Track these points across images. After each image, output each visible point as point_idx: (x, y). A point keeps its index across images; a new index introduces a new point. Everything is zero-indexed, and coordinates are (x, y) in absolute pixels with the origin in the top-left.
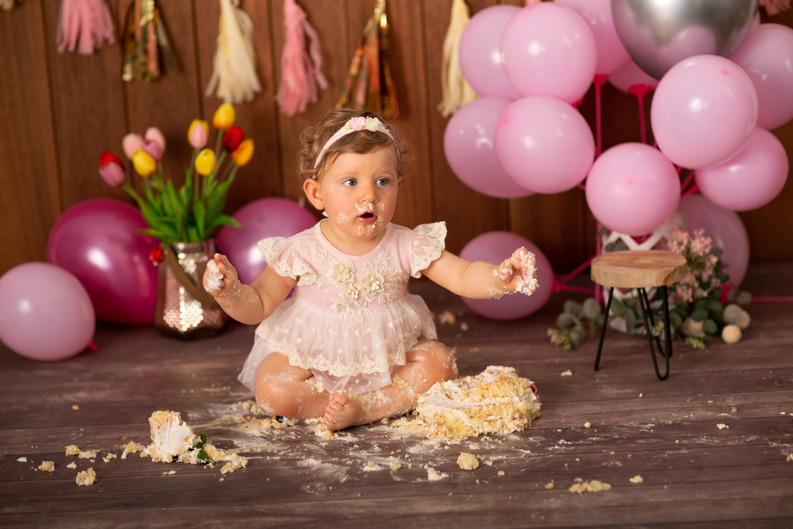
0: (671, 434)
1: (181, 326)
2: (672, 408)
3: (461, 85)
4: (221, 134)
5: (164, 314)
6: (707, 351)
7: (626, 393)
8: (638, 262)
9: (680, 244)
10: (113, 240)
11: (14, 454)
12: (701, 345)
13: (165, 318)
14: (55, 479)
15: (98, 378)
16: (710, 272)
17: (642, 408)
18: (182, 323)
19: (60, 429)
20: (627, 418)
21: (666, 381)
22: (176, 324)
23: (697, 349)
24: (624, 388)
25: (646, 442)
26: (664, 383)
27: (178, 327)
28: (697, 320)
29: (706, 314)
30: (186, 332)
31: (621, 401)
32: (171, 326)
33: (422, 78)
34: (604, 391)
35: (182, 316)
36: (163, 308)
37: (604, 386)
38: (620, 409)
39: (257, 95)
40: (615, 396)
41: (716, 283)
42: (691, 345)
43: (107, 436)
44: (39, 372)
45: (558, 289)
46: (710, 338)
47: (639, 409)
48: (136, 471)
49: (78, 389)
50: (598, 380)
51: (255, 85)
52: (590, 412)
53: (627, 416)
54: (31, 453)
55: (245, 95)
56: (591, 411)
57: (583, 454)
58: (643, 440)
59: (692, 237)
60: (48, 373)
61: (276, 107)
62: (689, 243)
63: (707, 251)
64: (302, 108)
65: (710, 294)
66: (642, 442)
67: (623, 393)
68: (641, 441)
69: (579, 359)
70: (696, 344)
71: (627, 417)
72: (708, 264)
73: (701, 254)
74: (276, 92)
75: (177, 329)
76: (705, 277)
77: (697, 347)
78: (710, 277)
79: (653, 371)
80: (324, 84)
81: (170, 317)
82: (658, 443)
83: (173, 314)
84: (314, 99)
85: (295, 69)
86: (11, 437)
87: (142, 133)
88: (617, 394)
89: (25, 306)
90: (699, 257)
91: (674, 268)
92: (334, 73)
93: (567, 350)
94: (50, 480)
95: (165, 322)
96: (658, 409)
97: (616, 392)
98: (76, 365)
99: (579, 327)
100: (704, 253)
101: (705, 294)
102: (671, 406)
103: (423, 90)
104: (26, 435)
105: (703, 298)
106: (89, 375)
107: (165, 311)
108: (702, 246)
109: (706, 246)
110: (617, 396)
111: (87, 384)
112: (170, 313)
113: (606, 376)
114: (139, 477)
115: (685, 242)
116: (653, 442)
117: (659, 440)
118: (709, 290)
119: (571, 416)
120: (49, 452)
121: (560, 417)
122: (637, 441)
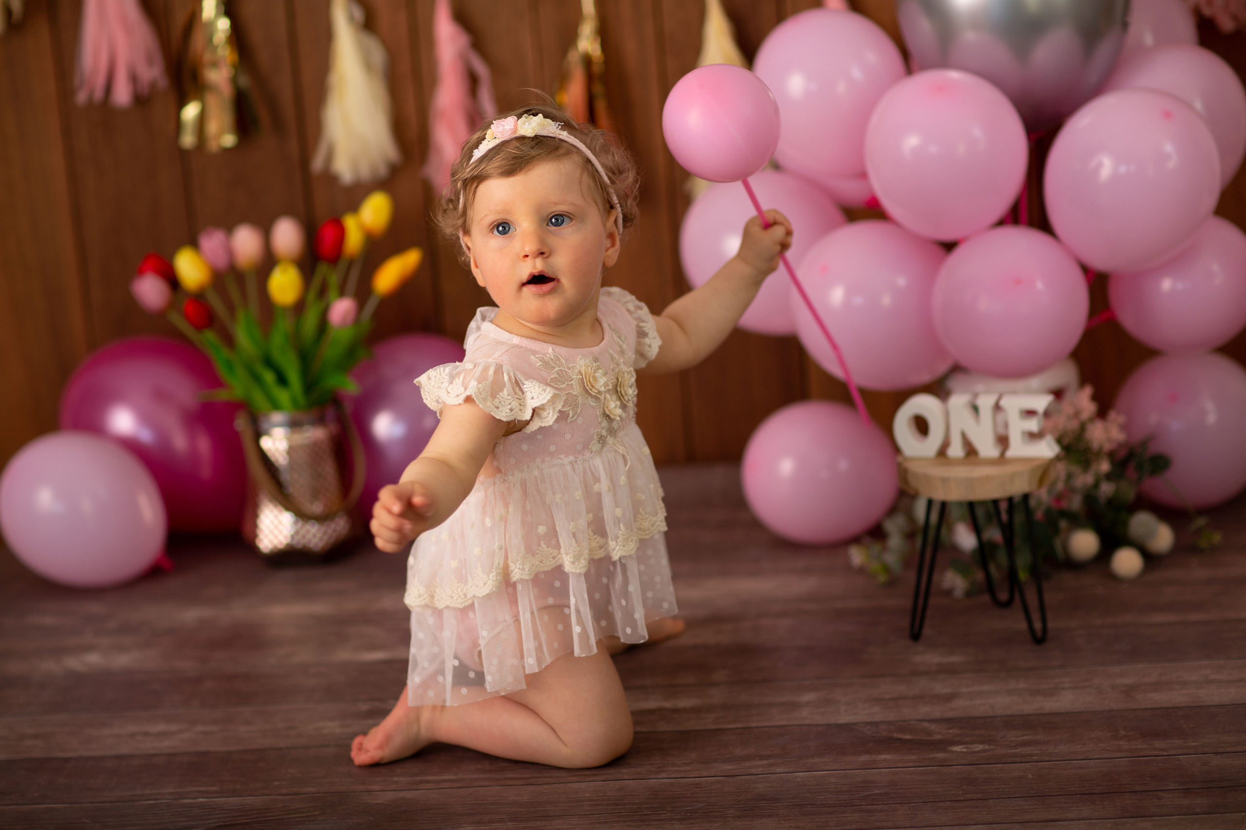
0: (1008, 736)
2: (1022, 690)
14: (18, 805)
15: (122, 630)
20: (944, 707)
25: (965, 750)
31: (942, 676)
38: (938, 691)
39: (394, 169)
40: (933, 667)
48: (148, 792)
49: (88, 648)
51: (392, 154)
52: (888, 696)
53: (945, 703)
55: (375, 169)
56: (890, 694)
57: (859, 771)
58: (961, 747)
66: (959, 750)
71: (944, 705)
82: (984, 751)
96: (998, 692)
103: (660, 159)
110: (936, 668)
114: (151, 802)
116: (977, 750)
117: (987, 747)
122: (951, 748)
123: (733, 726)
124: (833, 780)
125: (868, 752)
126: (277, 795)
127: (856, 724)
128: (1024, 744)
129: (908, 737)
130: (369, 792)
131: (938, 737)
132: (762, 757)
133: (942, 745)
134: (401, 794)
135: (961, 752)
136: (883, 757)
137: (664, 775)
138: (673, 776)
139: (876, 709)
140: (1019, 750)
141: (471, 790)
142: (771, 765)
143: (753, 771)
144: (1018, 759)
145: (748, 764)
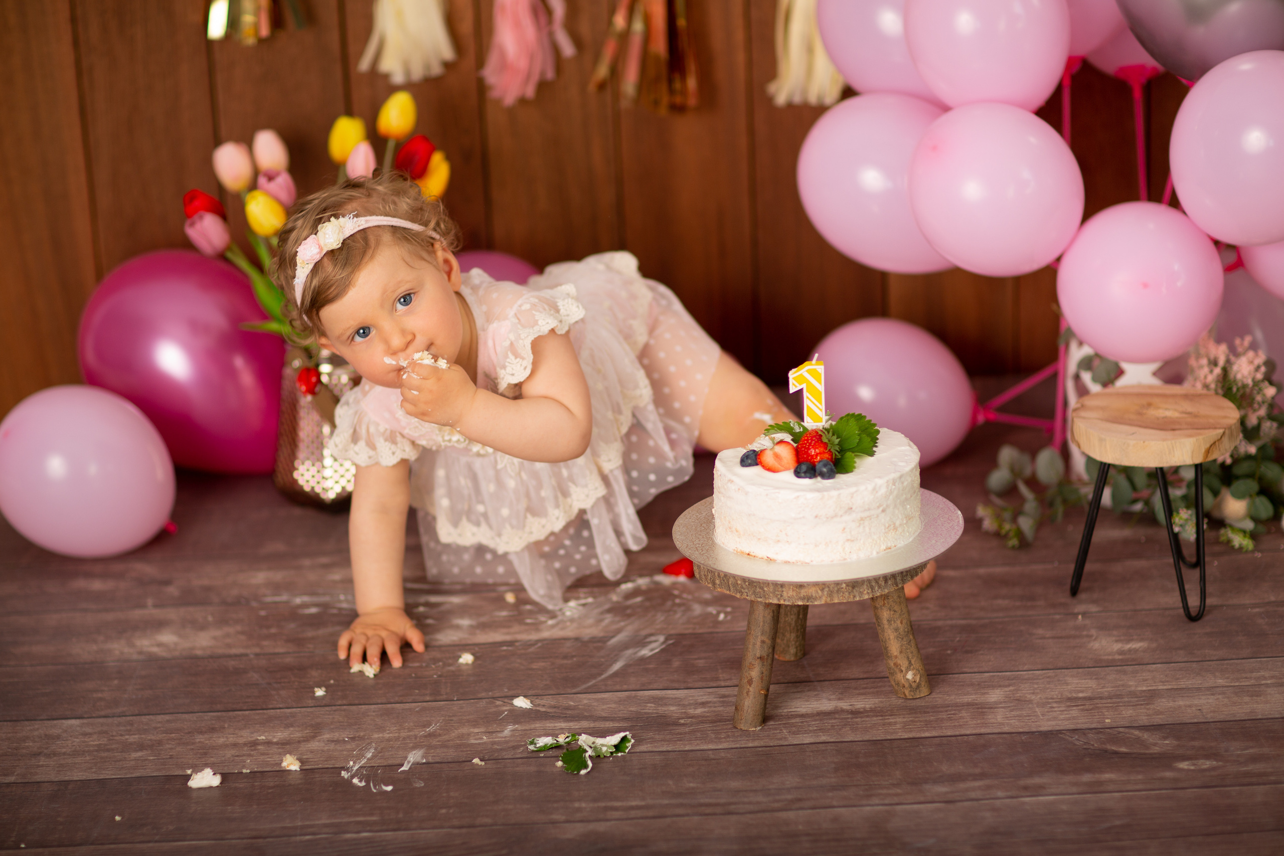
0: (1232, 748)
1: (325, 490)
2: (1223, 687)
3: (810, 50)
4: (391, 146)
5: (295, 469)
6: (1258, 555)
7: (1136, 651)
8: (1154, 413)
9: (1214, 363)
10: (196, 327)
11: (71, 778)
12: (1248, 543)
13: (296, 475)
14: (156, 842)
15: (188, 598)
16: (1262, 412)
17: (1170, 687)
18: (328, 484)
19: (144, 719)
20: (1148, 709)
21: (1200, 622)
22: (315, 485)
23: (1241, 548)
24: (1129, 641)
25: (1192, 768)
26: (1198, 628)
27: (318, 490)
28: (1238, 496)
29: (1254, 486)
30: (333, 500)
31: (1130, 668)
32: (307, 489)
33: (739, 36)
34: (1095, 645)
35: (327, 473)
36: (293, 456)
37: (1093, 632)
38: (1133, 689)
39: (448, 65)
40: (1117, 657)
41: (1271, 428)
42: (1229, 541)
43: (232, 739)
44: (80, 584)
45: (981, 419)
46: (1262, 529)
47: (1165, 687)
48: (300, 824)
49: (160, 625)
50: (1080, 617)
51: (447, 52)
52: (1081, 695)
53: (1147, 704)
54: (102, 777)
55: (427, 67)
56: (1082, 692)
57: (1089, 795)
58: (1187, 763)
59: (1234, 351)
60: (97, 585)
61: (482, 87)
62: (1228, 361)
63: (1259, 376)
64: (530, 92)
65: (1261, 449)
66: (1186, 767)
67: (1130, 650)
68: (1184, 765)
69: (1038, 568)
70: (1238, 540)
71: (1148, 707)
72: (1259, 398)
73: (1249, 382)
74: (480, 62)
75: (318, 495)
76: (1253, 420)
77: (1240, 545)
78: (1260, 420)
79: (1174, 599)
80: (568, 49)
81: (305, 473)
82: (1214, 769)
83: (311, 468)
84: (550, 75)
85: (517, 25)
86: (58, 737)
87: (247, 141)
88: (1121, 652)
89: (56, 466)
90: (1244, 386)
91: (1221, 431)
92: (585, 28)
93: (1013, 548)
94: (149, 842)
95: (296, 481)
96: (1199, 689)
97: (1117, 646)
98: (145, 569)
99: (1031, 502)
100: (1254, 380)
101: (1253, 450)
102: (1220, 682)
103: (740, 57)
104: (85, 734)
105: (1249, 457)
106: (172, 590)
107: (296, 463)
108: (1252, 368)
109: (1257, 369)
110: (1120, 657)
111: (171, 614)
112: (305, 467)
113: (1093, 608)
114: (308, 837)
115: (1222, 361)
116: (1205, 767)
117: (1214, 763)
118: (1260, 443)
119: (1049, 703)
120: (133, 776)
121: (1030, 706)
122: (1177, 765)
123: (927, 734)
124: (1064, 807)
125: (1088, 770)
126: (449, 827)
127: (1060, 732)
128: (1254, 759)
129: (1123, 749)
130: (553, 823)
131: (1156, 750)
132: (976, 777)
133: (1165, 760)
134: (592, 826)
135: (1189, 770)
136: (1107, 776)
137: (876, 801)
138: (886, 802)
139: (1075, 712)
140: (1251, 767)
141: (668, 820)
142: (988, 787)
143: (973, 795)
144: (1254, 780)
145: (962, 786)
